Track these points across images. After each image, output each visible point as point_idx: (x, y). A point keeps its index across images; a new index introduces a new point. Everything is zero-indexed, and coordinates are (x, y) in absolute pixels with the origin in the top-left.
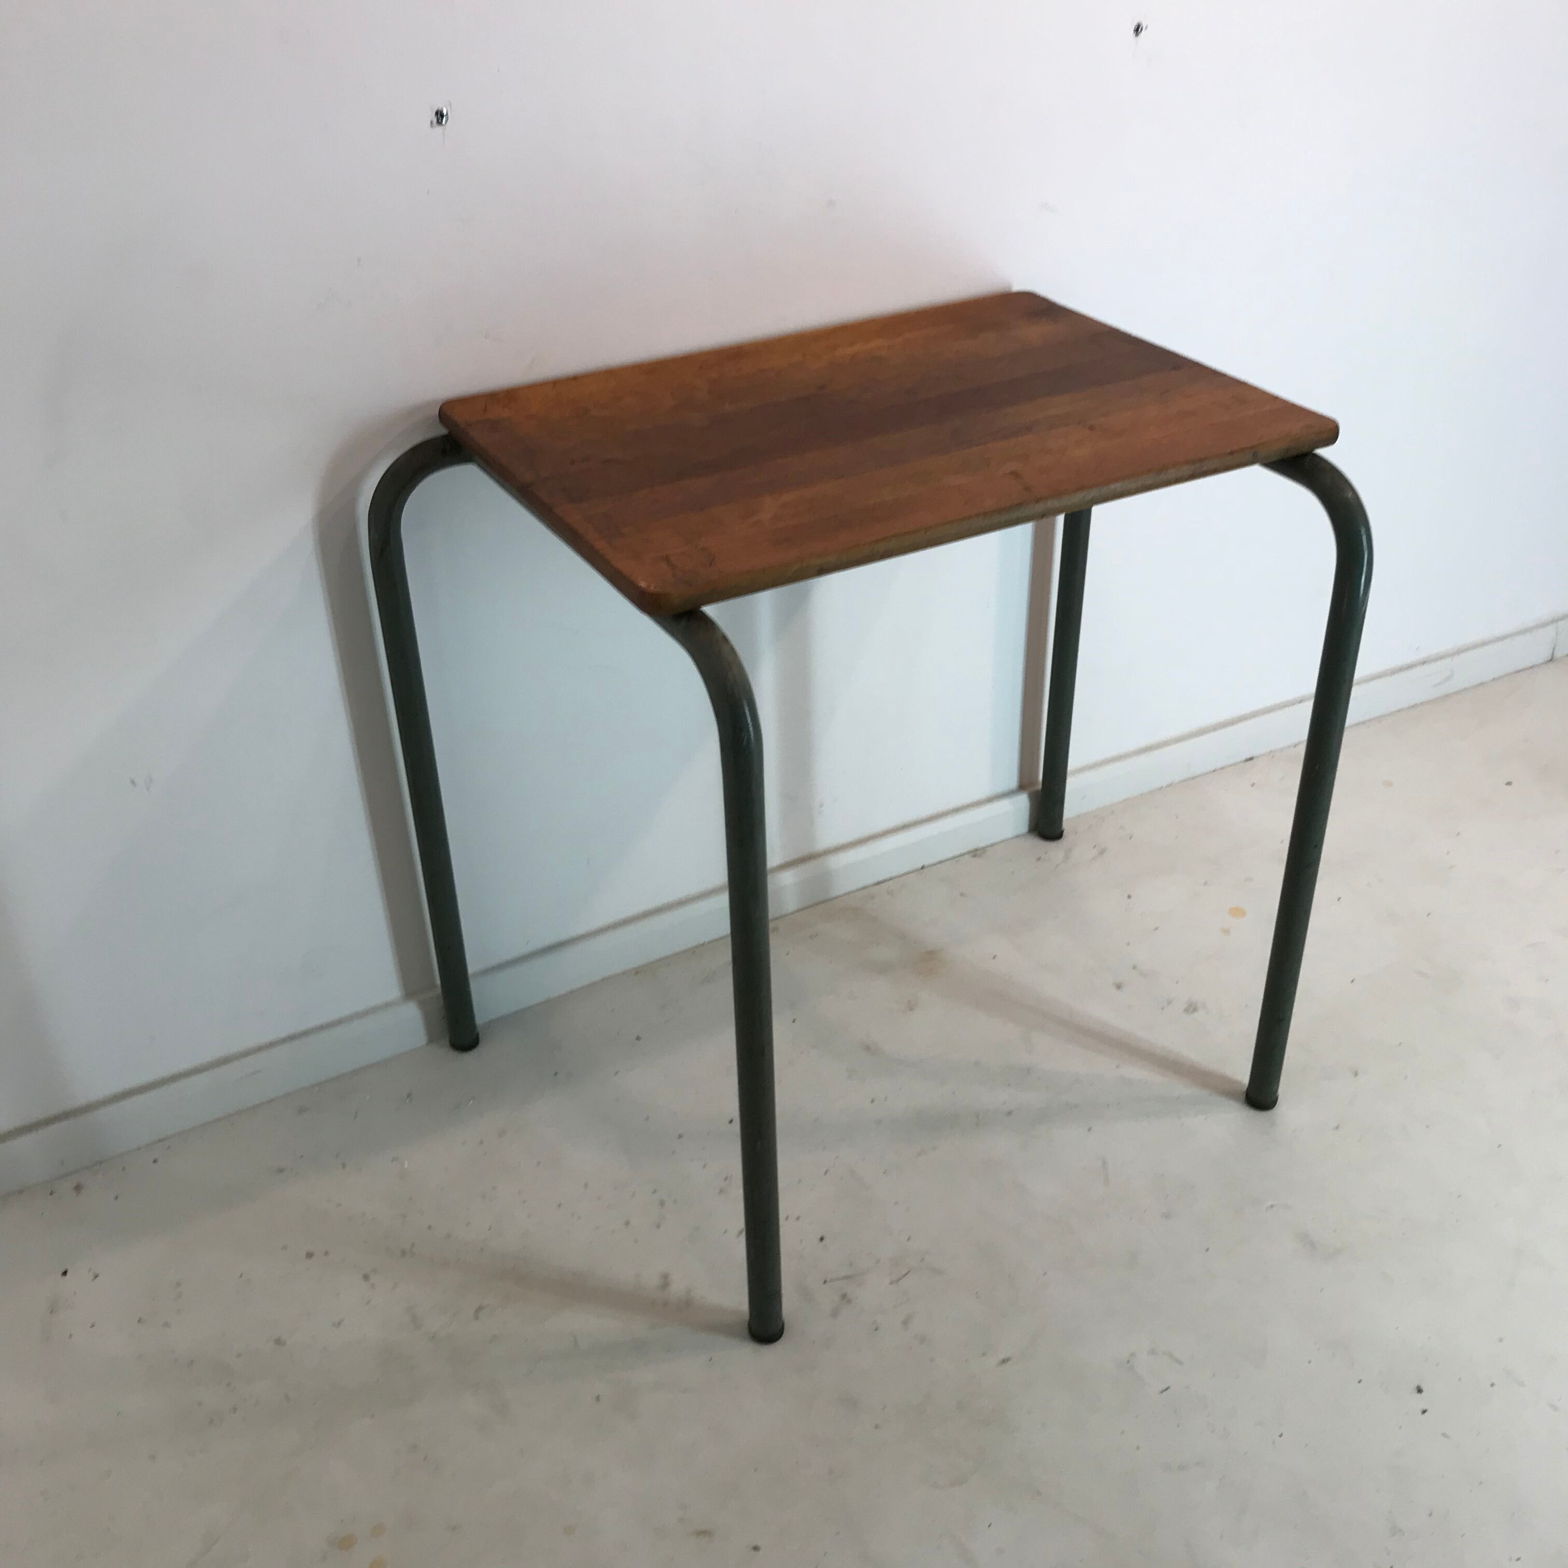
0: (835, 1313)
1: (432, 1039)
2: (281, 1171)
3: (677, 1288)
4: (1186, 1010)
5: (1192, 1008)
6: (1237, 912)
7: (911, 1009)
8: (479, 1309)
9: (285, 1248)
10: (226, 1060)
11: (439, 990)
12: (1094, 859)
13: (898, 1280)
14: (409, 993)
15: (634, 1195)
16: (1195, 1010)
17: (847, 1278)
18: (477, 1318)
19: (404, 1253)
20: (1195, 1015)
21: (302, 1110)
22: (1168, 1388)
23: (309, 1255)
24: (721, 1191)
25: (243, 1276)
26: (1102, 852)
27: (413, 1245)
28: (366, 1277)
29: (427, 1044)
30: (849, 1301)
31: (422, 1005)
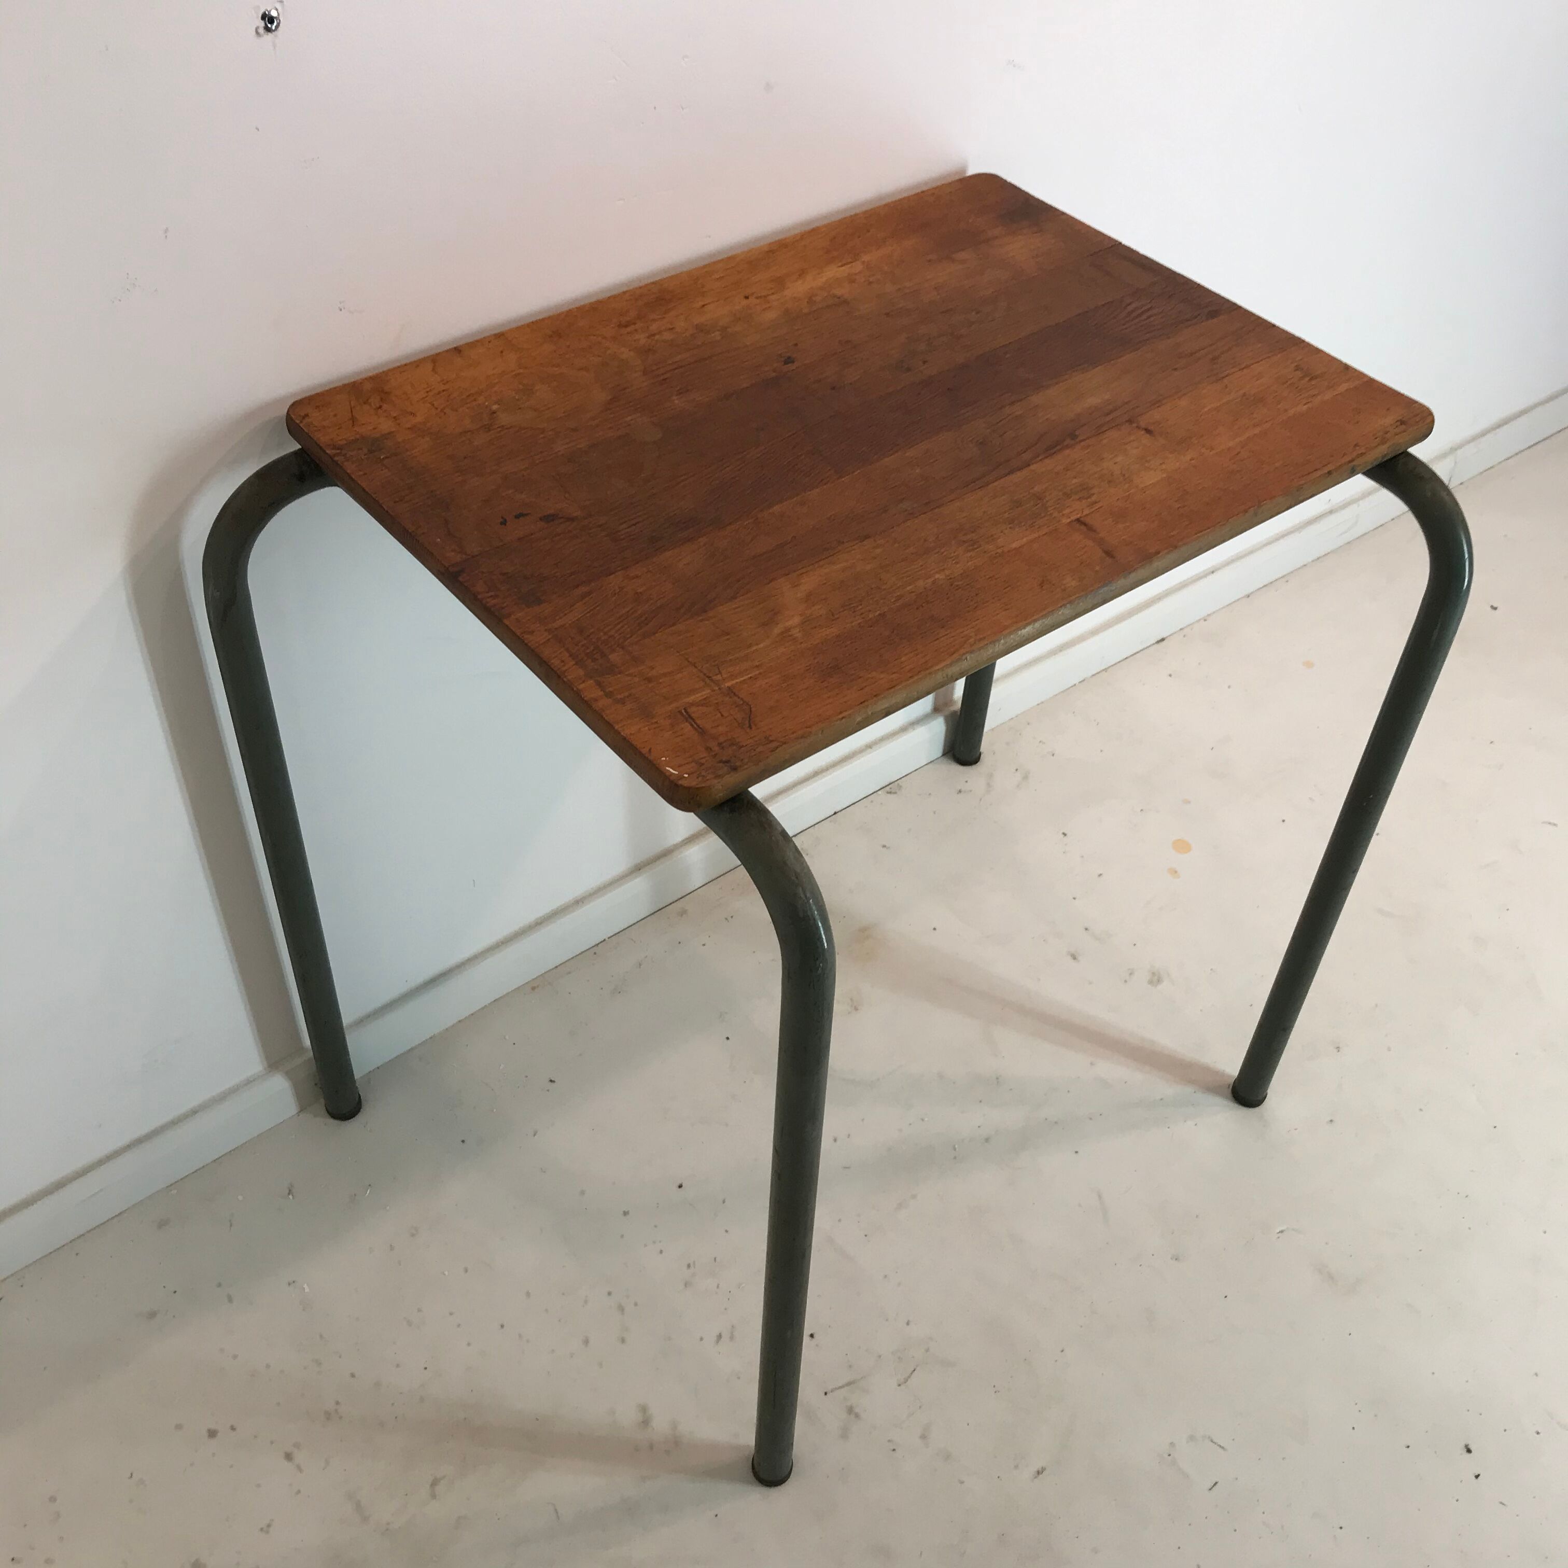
0: (845, 1434)
1: (303, 1108)
2: (152, 1315)
3: (660, 1424)
4: (1151, 982)
5: (1156, 979)
6: (1182, 846)
7: (856, 1009)
8: (434, 1483)
9: (179, 1427)
10: (60, 1185)
11: (311, 1054)
12: (1018, 786)
13: (906, 1381)
14: (273, 1064)
15: (586, 1302)
16: (1159, 981)
17: (849, 1384)
18: (434, 1496)
19: (328, 1415)
20: (1160, 987)
21: (162, 1224)
22: (1216, 1483)
23: (212, 1434)
24: (687, 1284)
25: (134, 1475)
26: (1026, 777)
27: (337, 1403)
28: (289, 1457)
29: (298, 1114)
30: (857, 1416)
31: (289, 1074)
